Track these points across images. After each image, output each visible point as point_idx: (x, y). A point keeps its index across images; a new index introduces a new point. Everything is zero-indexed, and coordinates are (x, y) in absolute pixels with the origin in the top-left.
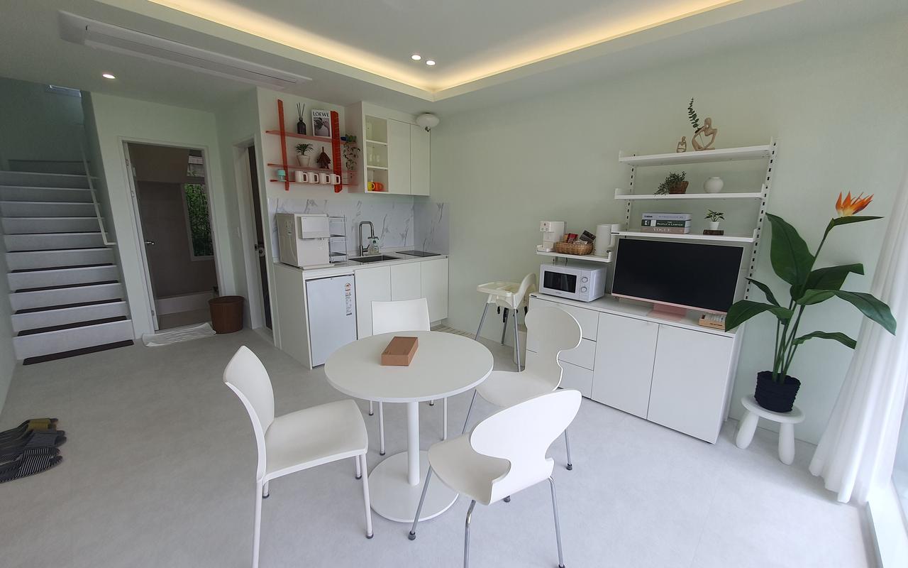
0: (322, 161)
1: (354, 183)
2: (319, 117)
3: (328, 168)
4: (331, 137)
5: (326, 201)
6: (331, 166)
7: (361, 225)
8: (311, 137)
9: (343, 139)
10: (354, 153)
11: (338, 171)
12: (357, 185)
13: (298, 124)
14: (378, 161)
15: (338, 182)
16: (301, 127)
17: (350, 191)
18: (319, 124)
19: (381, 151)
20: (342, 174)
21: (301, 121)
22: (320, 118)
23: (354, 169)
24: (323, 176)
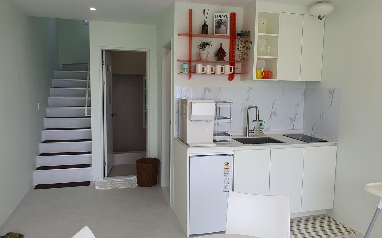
0: (220, 54)
1: (245, 73)
2: (220, 18)
3: (224, 60)
4: (228, 34)
5: (220, 88)
6: (227, 58)
7: (249, 109)
8: (212, 36)
9: (239, 34)
10: (247, 45)
11: (232, 62)
12: (248, 74)
13: (203, 26)
14: (269, 51)
15: (231, 71)
16: (204, 29)
17: (242, 79)
18: (219, 24)
19: (272, 42)
20: (236, 64)
21: (205, 23)
22: (221, 20)
23: (246, 60)
24: (219, 67)
